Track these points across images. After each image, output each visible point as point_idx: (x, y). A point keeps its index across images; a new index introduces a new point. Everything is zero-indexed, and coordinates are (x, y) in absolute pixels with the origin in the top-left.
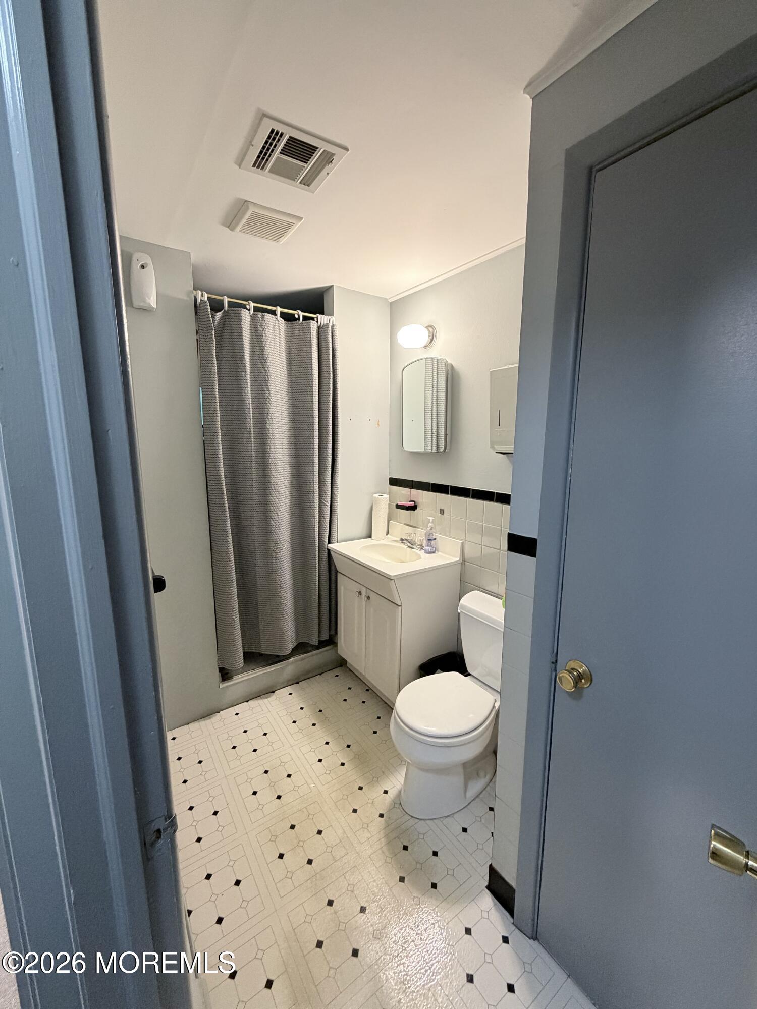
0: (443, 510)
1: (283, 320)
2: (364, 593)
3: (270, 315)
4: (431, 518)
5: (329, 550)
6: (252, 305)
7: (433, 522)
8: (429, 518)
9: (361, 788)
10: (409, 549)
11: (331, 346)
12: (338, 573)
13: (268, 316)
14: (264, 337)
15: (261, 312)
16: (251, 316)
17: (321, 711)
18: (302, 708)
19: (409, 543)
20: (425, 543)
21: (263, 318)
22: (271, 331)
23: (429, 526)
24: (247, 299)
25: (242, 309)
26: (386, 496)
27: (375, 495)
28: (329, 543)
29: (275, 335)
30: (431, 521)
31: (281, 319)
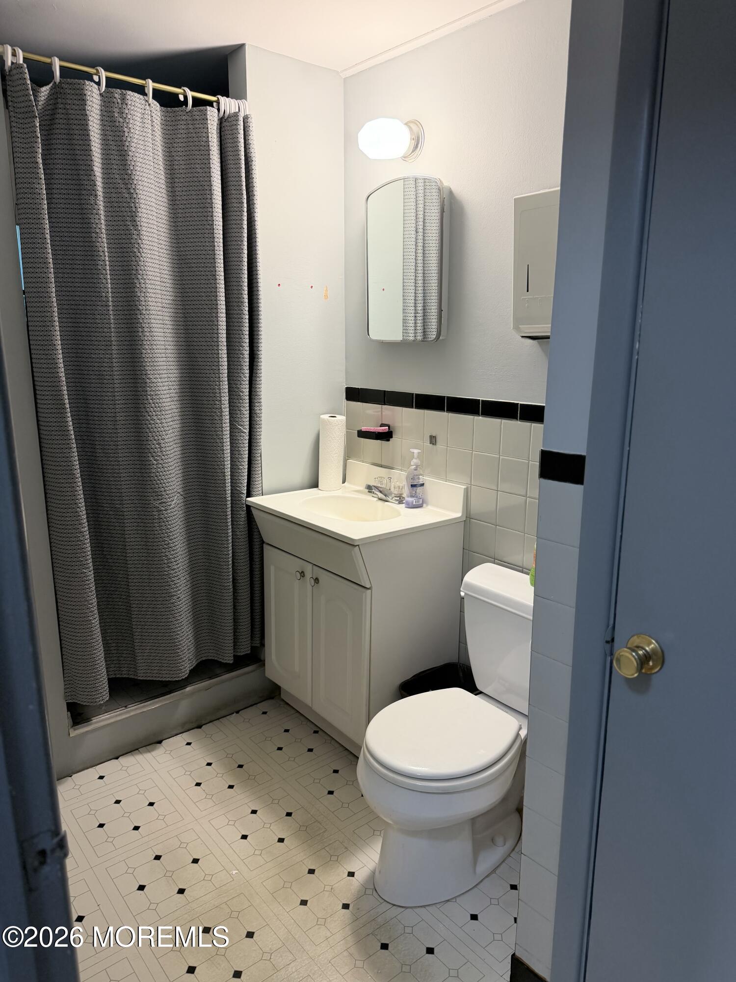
0: (435, 437)
1: (158, 104)
2: (308, 575)
3: (136, 94)
4: (416, 451)
5: (248, 507)
6: (104, 74)
7: (418, 457)
8: (412, 450)
9: (311, 872)
10: (380, 503)
11: (242, 153)
12: (265, 546)
13: (133, 97)
14: (126, 134)
15: (120, 89)
16: (101, 94)
17: (240, 766)
18: (209, 764)
19: (381, 492)
20: (406, 492)
21: (123, 99)
22: (138, 124)
23: (412, 464)
24: (93, 63)
25: (87, 82)
26: (341, 418)
27: (322, 416)
28: (249, 495)
29: (146, 130)
30: (416, 455)
31: (155, 102)
